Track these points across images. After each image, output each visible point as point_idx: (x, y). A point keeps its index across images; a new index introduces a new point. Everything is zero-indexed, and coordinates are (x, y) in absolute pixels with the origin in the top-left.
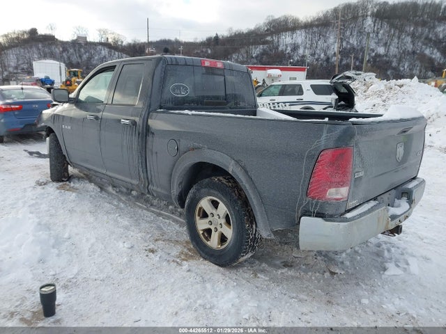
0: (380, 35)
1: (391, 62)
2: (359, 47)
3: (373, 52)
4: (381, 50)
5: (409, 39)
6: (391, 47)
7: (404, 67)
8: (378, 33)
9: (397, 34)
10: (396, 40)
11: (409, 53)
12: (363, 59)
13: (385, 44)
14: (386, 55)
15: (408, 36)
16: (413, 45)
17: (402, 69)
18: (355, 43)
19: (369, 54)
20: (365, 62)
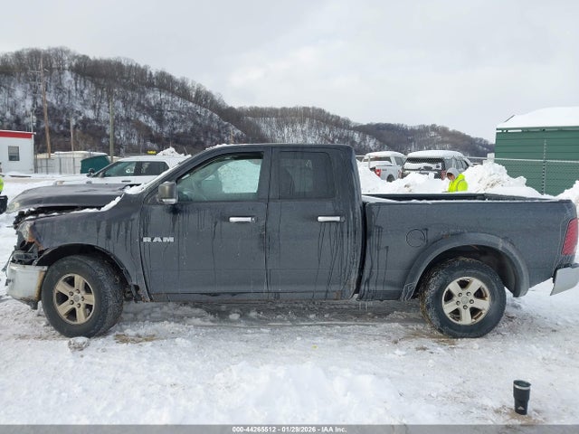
0: (85, 95)
1: (105, 129)
2: (61, 107)
3: (80, 115)
4: (90, 114)
5: (119, 104)
6: (101, 111)
7: (119, 135)
8: (82, 92)
9: (105, 96)
10: (106, 104)
11: (122, 120)
12: (68, 123)
13: (94, 107)
14: (97, 120)
15: (118, 99)
16: (126, 110)
17: (119, 137)
18: (54, 102)
19: (76, 118)
20: (71, 127)
